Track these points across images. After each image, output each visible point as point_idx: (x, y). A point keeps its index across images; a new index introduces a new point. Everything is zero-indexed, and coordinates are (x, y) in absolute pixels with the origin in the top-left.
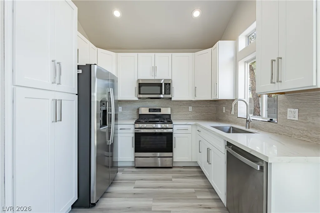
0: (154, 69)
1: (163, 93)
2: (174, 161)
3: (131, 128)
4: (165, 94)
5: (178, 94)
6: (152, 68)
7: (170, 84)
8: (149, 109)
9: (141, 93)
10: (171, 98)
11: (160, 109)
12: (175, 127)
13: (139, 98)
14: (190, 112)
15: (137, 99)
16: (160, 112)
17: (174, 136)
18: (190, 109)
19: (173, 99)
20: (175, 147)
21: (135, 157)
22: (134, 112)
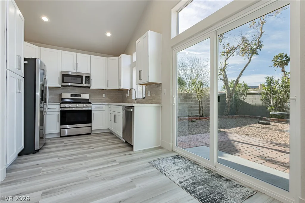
0: (76, 64)
1: (84, 82)
2: (92, 129)
3: (56, 108)
4: (85, 84)
5: (95, 84)
6: (74, 63)
7: (89, 77)
8: (71, 95)
9: (65, 82)
10: (89, 87)
11: (81, 95)
12: (94, 107)
13: (62, 86)
14: (104, 98)
15: (60, 86)
16: (81, 97)
17: (93, 112)
18: (104, 95)
19: (91, 88)
20: (93, 120)
21: (61, 129)
22: (56, 97)
